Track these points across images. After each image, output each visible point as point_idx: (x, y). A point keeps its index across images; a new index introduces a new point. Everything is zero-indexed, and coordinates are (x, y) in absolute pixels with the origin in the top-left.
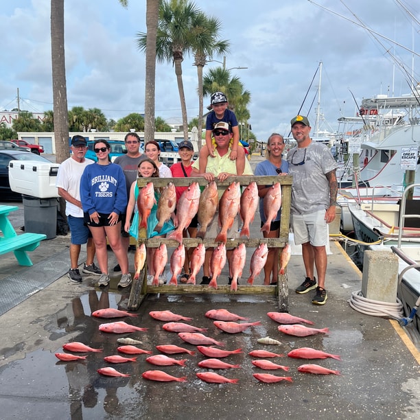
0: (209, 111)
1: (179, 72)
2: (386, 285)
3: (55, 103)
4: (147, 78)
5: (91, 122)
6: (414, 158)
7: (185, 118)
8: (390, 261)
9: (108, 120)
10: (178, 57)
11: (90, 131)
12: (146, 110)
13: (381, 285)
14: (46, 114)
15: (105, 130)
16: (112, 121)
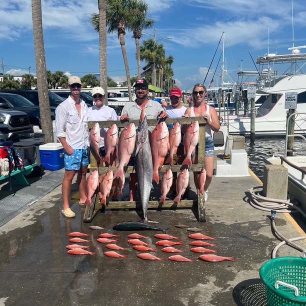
0: (144, 71)
1: (122, 43)
5: (57, 81)
6: (295, 100)
7: (128, 77)
8: (282, 172)
10: (121, 32)
11: (57, 88)
12: (101, 71)
13: (276, 188)
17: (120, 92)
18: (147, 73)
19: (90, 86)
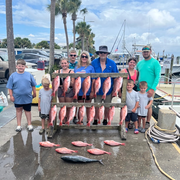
1: (65, 22)
2: (170, 126)
3: (8, 35)
4: (51, 25)
5: (24, 44)
6: (169, 63)
7: (68, 43)
8: (172, 115)
9: (32, 44)
10: (64, 16)
11: (24, 48)
12: (51, 39)
13: (168, 126)
14: (4, 40)
15: (31, 48)
16: (34, 44)
17: (62, 52)
18: (79, 42)
19: (44, 48)
